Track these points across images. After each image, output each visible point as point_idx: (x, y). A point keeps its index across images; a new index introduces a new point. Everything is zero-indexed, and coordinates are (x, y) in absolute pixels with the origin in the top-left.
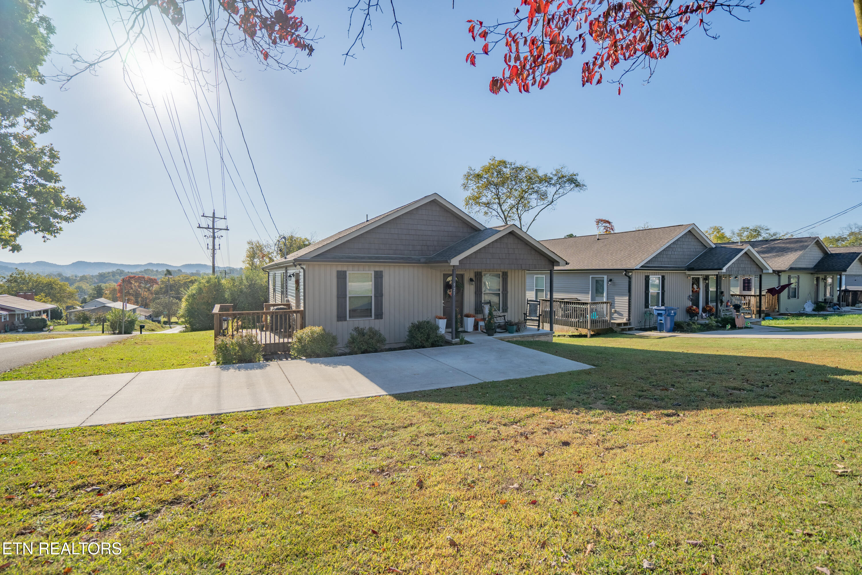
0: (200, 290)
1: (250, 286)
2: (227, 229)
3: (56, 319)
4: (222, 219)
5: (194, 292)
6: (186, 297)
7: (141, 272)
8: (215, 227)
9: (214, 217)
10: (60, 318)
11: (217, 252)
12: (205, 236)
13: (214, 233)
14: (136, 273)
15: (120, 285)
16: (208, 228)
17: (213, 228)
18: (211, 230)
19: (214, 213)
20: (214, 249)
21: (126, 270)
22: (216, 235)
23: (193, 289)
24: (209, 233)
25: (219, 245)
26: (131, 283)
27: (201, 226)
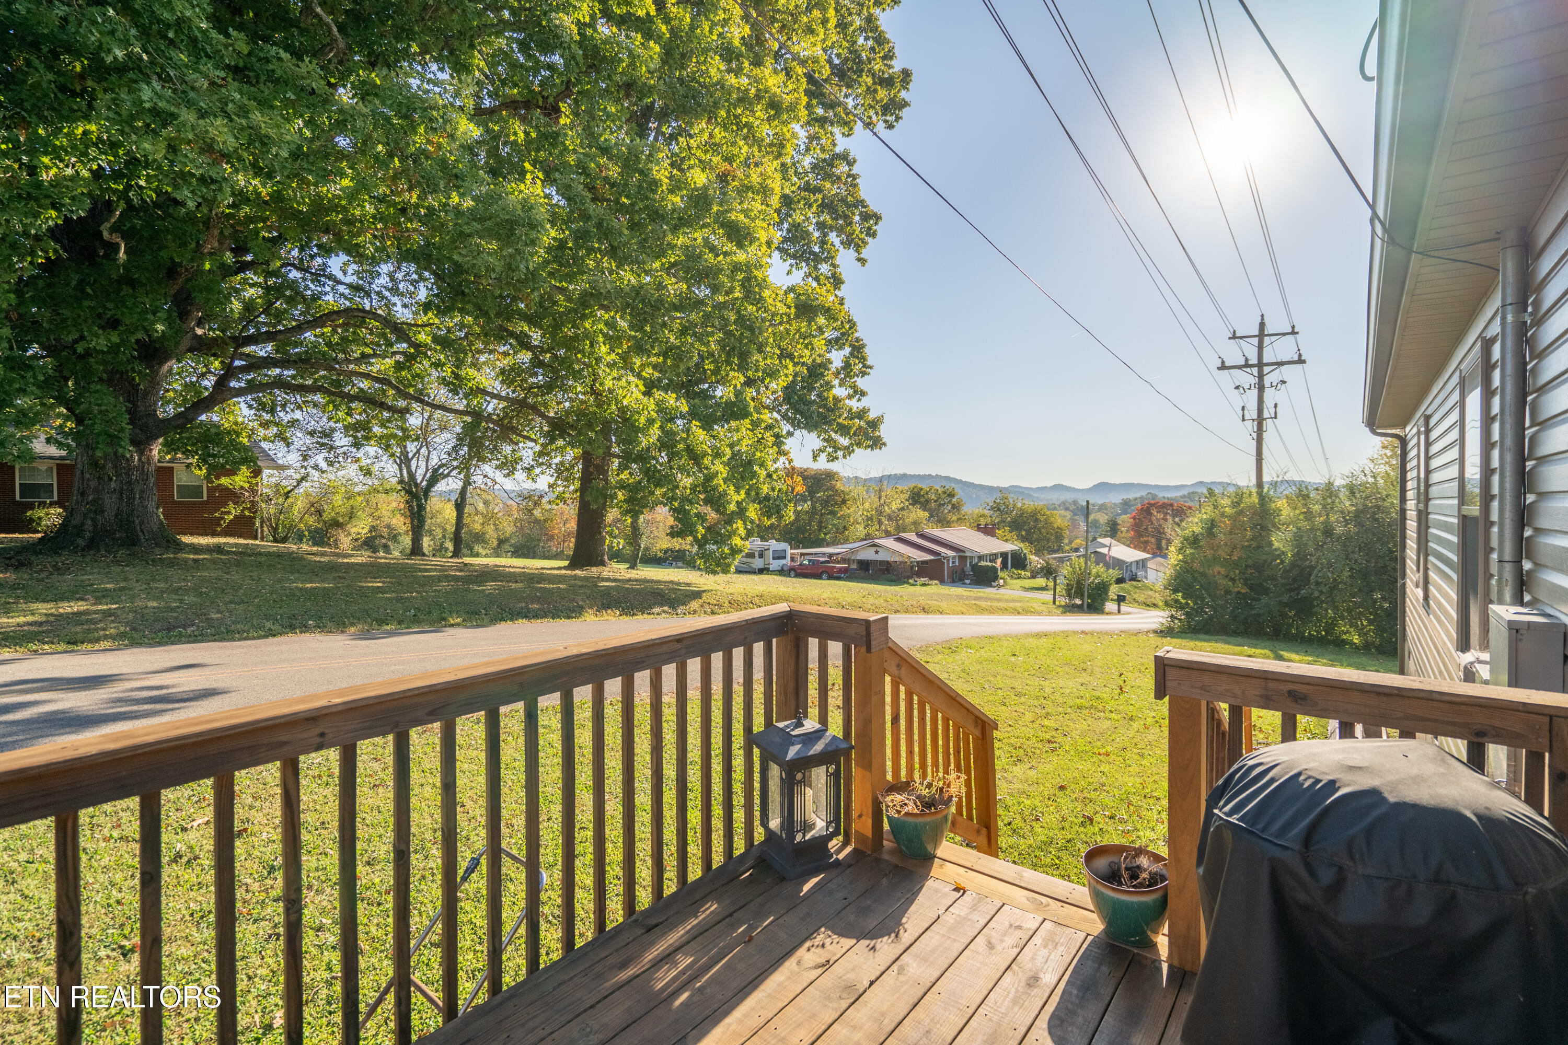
0: (1211, 525)
1: (1357, 514)
2: (1301, 361)
3: (1017, 568)
4: (1284, 334)
5: (1197, 529)
6: (1177, 542)
7: (1183, 497)
8: (1265, 361)
9: (1261, 335)
10: (1023, 567)
11: (1268, 425)
12: (1237, 388)
13: (1261, 376)
14: (1175, 499)
15: (1134, 518)
16: (1247, 365)
17: (1260, 365)
18: (1255, 371)
19: (1262, 325)
20: (1260, 420)
21: (1161, 495)
22: (1267, 381)
23: (1194, 524)
24: (1247, 378)
25: (1276, 406)
26: (1151, 514)
27: (1227, 364)
